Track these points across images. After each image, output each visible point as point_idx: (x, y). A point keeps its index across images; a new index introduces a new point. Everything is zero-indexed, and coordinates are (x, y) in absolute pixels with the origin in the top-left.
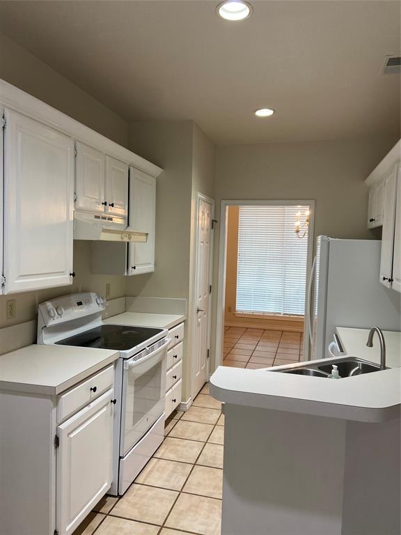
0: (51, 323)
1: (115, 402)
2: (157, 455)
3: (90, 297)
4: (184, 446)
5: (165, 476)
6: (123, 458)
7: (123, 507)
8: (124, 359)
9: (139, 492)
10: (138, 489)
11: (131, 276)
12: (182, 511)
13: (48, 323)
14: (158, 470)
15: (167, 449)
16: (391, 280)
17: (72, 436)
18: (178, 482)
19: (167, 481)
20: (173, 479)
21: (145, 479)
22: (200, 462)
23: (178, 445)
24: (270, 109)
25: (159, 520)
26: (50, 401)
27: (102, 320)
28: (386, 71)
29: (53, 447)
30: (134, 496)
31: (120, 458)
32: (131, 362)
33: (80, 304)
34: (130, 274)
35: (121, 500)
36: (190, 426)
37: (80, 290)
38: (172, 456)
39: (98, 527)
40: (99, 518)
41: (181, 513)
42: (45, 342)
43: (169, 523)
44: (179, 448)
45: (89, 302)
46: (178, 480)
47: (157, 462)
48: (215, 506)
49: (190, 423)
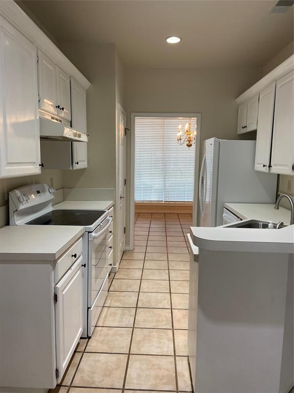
0: (22, 207)
1: (85, 266)
2: (107, 305)
3: (44, 187)
4: (124, 296)
5: (118, 318)
6: (90, 308)
7: (93, 344)
8: (89, 232)
9: (103, 332)
10: (101, 331)
11: (75, 170)
12: (140, 341)
13: (19, 207)
14: (111, 315)
15: (111, 300)
16: (270, 166)
17: (64, 293)
18: (129, 321)
19: (120, 322)
20: (124, 320)
21: (104, 323)
22: (139, 305)
23: (120, 296)
24: (179, 37)
25: (125, 350)
26: (50, 265)
27: (52, 206)
28: (273, 11)
29: (53, 303)
30: (100, 335)
31: (88, 308)
32: (93, 234)
33: (38, 192)
34: (74, 169)
35: (90, 340)
36: (123, 282)
37: (34, 182)
38: (118, 304)
39: (80, 362)
40: (78, 356)
41: (139, 342)
42: (17, 223)
43: (133, 351)
44: (120, 298)
45: (44, 191)
46: (128, 320)
47: (108, 310)
48: (162, 334)
49: (122, 280)
